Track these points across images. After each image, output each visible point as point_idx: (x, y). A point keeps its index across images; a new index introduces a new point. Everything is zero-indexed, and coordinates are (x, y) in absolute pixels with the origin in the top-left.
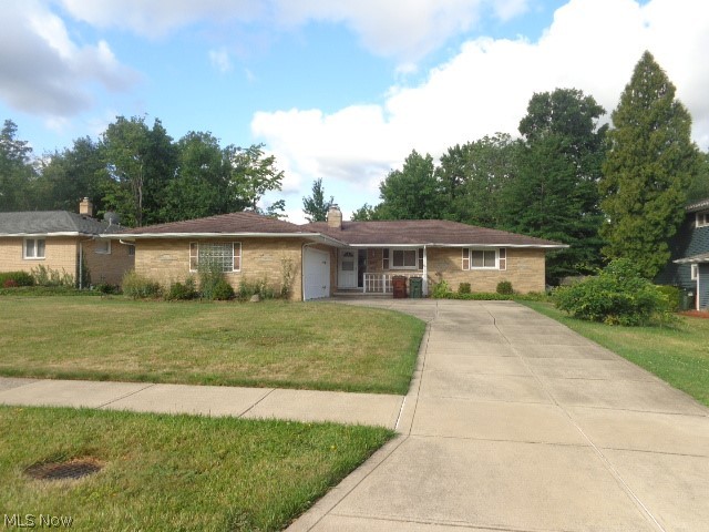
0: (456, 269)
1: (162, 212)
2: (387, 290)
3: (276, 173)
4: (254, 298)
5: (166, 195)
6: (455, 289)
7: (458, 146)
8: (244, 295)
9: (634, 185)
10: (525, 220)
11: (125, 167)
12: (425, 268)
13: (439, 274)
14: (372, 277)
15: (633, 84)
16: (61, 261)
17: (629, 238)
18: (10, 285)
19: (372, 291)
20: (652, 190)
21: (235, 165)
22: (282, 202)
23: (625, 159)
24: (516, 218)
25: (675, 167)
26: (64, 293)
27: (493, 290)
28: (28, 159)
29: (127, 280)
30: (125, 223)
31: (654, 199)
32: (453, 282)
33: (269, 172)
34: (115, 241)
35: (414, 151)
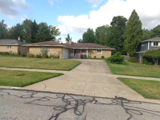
0: (93, 53)
1: (35, 40)
2: (80, 57)
3: (59, 32)
4: (52, 58)
5: (36, 36)
7: (99, 27)
8: (50, 57)
9: (130, 37)
11: (27, 30)
12: (87, 53)
13: (90, 54)
14: (77, 55)
16: (15, 50)
17: (128, 48)
18: (5, 54)
19: (77, 57)
20: (133, 38)
21: (51, 30)
22: (60, 38)
25: (138, 34)
26: (15, 56)
27: (100, 57)
29: (28, 54)
30: (27, 42)
31: (133, 40)
32: (93, 56)
33: (58, 32)
34: (25, 46)
35: (89, 28)
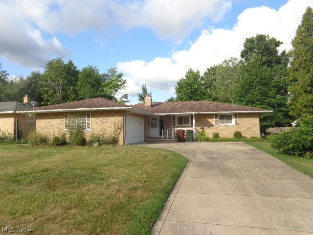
0: (211, 125)
2: (174, 137)
3: (123, 81)
6: (211, 136)
7: (212, 67)
8: (91, 143)
9: (307, 77)
10: (247, 99)
12: (194, 125)
13: (203, 129)
14: (166, 131)
15: (303, 24)
17: (306, 106)
19: (166, 138)
22: (126, 95)
23: (301, 64)
24: (242, 98)
27: (232, 136)
28: (7, 79)
32: (209, 133)
33: (120, 81)
35: (190, 69)
